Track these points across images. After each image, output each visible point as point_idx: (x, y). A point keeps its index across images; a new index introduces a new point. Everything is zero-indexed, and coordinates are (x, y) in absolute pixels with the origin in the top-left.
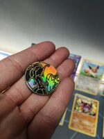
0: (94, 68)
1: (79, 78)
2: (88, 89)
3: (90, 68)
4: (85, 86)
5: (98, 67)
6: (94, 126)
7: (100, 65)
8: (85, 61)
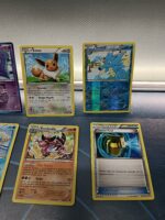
3: (42, 64)
5: (56, 57)
6: (70, 180)
7: (59, 52)
8: (25, 50)
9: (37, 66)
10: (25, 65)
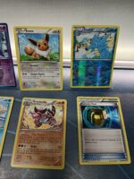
0: (41, 41)
1: (22, 69)
2: (45, 84)
4: (38, 81)
5: (47, 38)
6: (60, 147)
7: (50, 33)
9: (30, 46)
10: (18, 44)
